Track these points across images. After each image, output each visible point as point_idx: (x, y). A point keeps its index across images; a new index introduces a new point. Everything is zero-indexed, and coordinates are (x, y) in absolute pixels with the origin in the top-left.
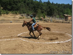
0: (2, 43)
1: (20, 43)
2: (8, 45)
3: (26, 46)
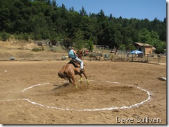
1: (23, 111)
3: (36, 117)
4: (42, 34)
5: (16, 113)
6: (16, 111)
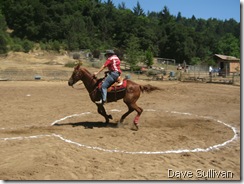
3: (72, 161)
4: (79, 42)
5: (45, 155)
6: (44, 152)
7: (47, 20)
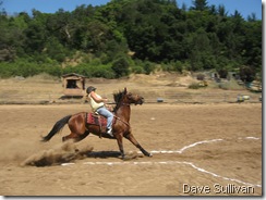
0: (122, 174)
2: (141, 183)
4: (203, 61)
5: (177, 183)
7: (169, 39)
